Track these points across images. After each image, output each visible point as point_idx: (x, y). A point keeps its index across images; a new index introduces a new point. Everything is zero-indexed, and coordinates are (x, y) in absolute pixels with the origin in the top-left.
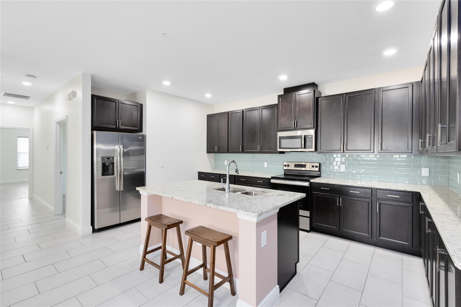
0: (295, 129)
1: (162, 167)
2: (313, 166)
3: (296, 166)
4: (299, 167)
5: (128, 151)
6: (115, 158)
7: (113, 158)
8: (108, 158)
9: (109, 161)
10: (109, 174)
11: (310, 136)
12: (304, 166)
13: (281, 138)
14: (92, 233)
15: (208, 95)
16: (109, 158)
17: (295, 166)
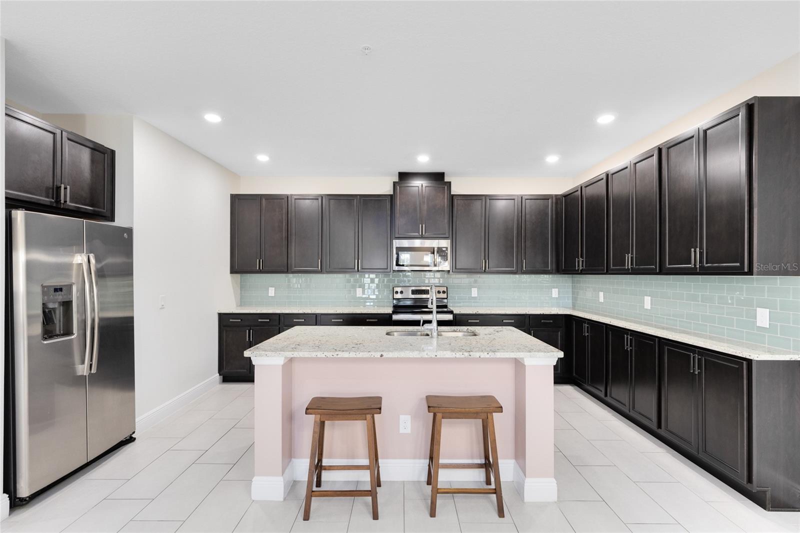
0: (422, 237)
1: (162, 308)
2: (439, 292)
3: (414, 292)
4: (418, 294)
5: (102, 267)
6: (74, 288)
7: (70, 287)
8: (58, 290)
9: (60, 297)
10: (58, 332)
11: (445, 249)
12: (426, 292)
13: (400, 249)
14: (8, 514)
15: (263, 158)
16: (61, 290)
17: (412, 292)
